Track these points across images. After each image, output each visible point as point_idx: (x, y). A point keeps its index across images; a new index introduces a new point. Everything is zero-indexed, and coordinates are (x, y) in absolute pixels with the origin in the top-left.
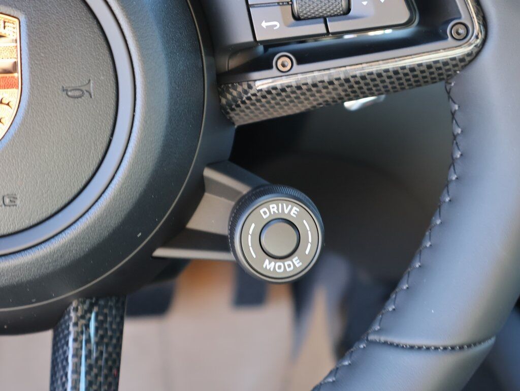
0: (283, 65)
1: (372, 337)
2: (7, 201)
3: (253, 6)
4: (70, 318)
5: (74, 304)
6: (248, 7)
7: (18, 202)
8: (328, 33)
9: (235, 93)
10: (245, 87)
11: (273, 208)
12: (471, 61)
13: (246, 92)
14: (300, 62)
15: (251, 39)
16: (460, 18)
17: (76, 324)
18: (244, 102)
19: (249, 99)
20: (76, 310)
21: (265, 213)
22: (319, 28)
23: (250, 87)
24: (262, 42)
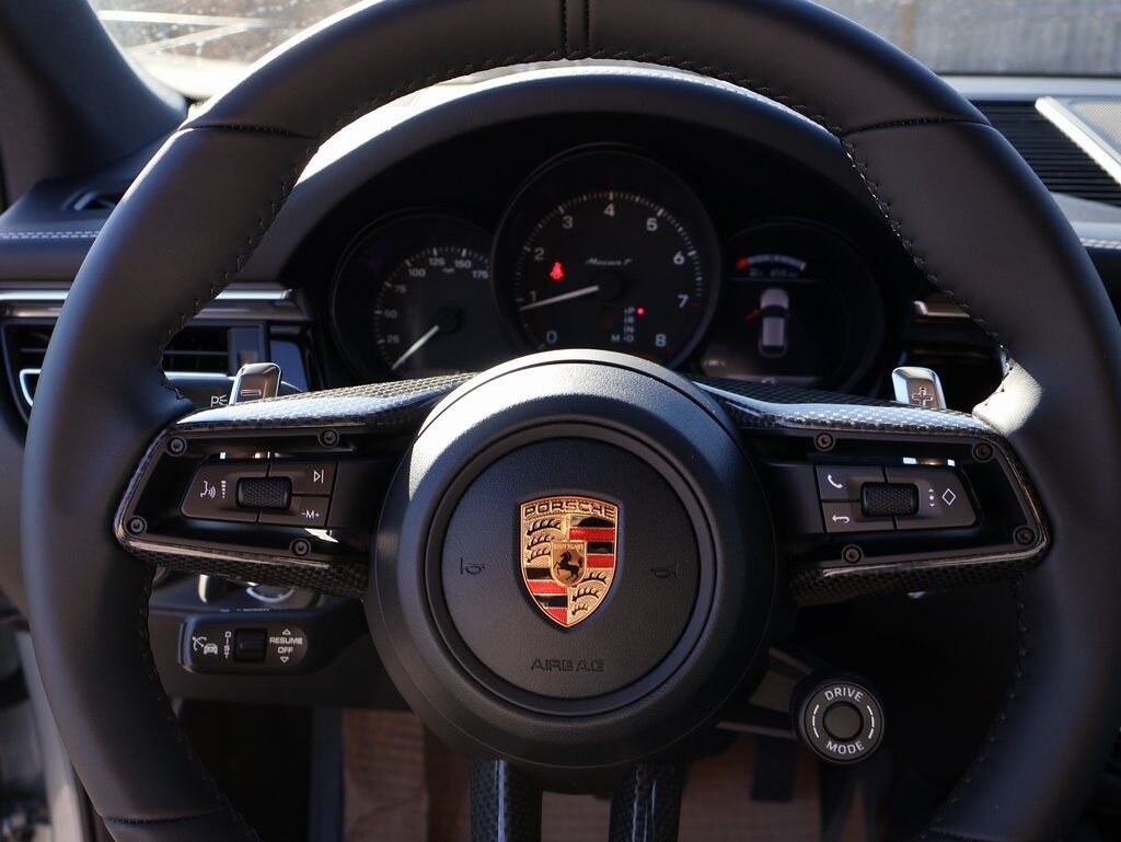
0: (851, 556)
1: (934, 829)
2: (595, 666)
3: (825, 501)
4: (636, 782)
5: (640, 768)
6: (821, 502)
7: (605, 668)
8: (896, 529)
9: (802, 578)
10: (814, 573)
11: (838, 691)
12: (1037, 564)
13: (814, 579)
14: (868, 554)
15: (821, 530)
16: (1026, 523)
17: (640, 788)
18: (810, 587)
19: (816, 584)
20: (641, 774)
21: (829, 695)
22: (887, 525)
23: (818, 574)
24: (831, 534)
